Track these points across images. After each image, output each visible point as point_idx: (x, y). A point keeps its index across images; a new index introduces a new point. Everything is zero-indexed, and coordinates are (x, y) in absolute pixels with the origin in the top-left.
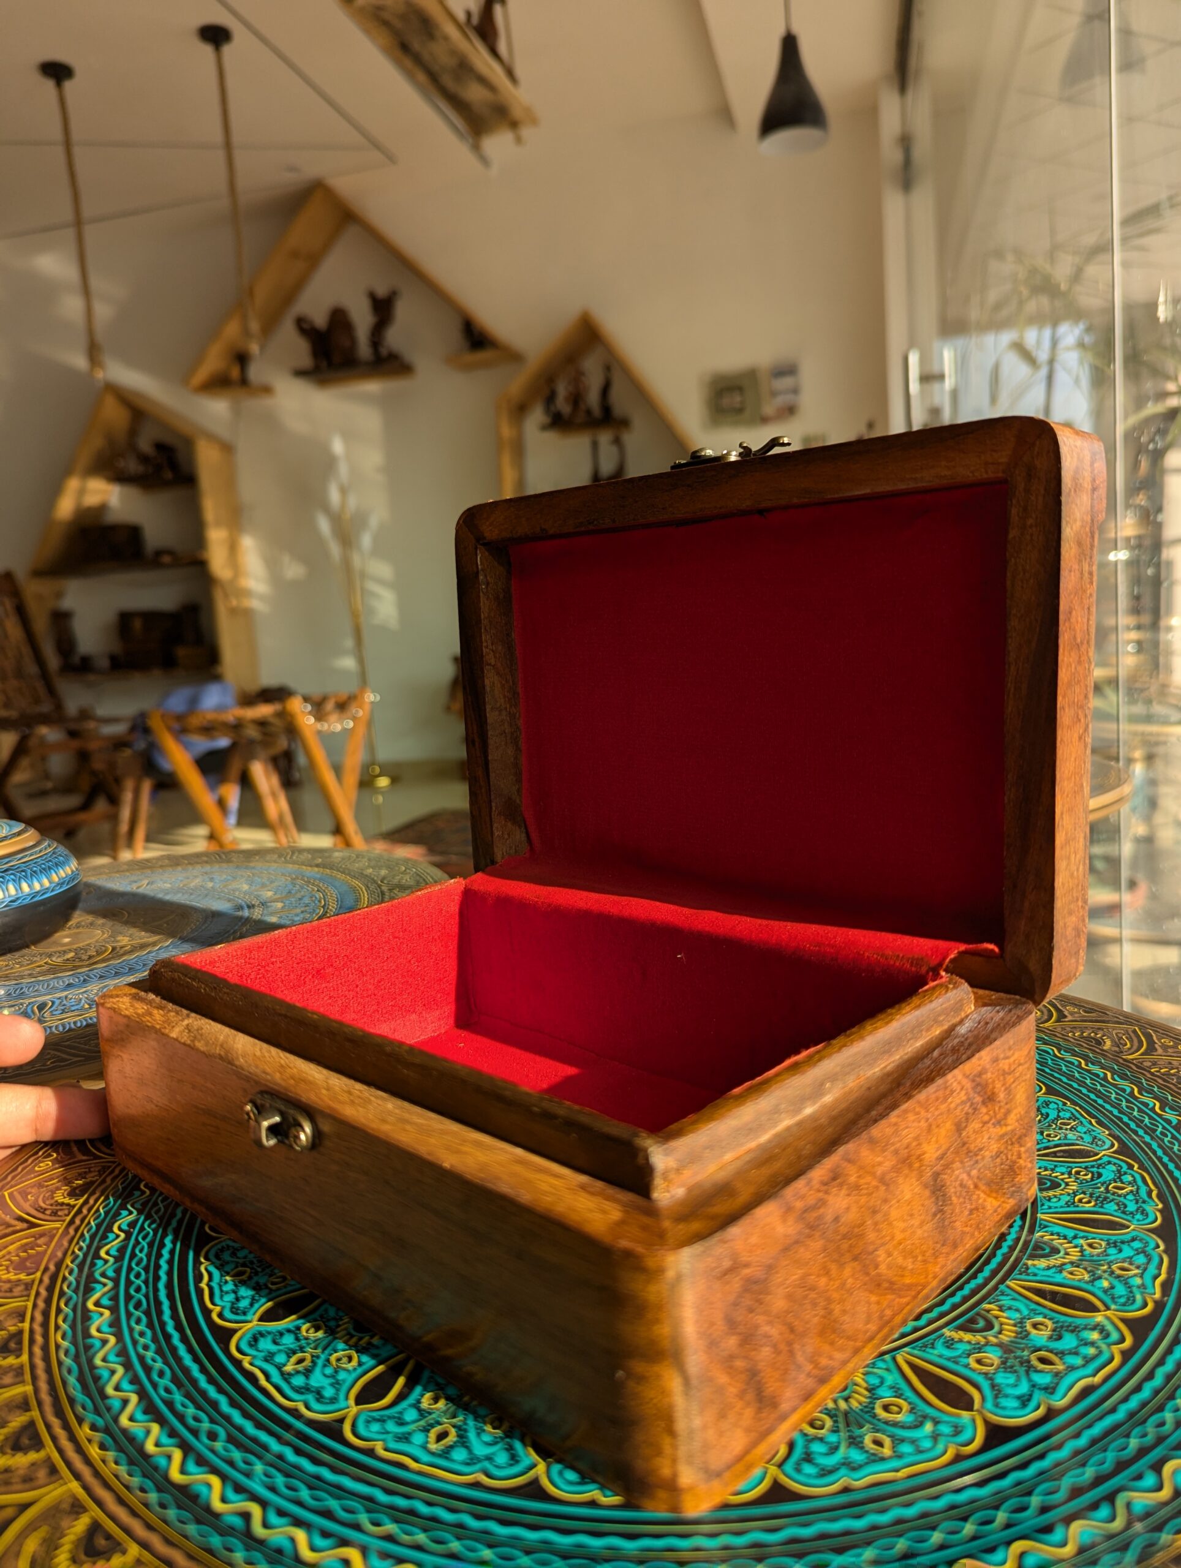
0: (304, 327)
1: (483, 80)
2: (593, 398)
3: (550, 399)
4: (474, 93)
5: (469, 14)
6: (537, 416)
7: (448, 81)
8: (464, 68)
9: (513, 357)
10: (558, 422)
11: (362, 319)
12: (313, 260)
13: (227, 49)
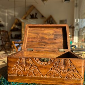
6: (47, 22)
9: (45, 18)
11: (35, 15)
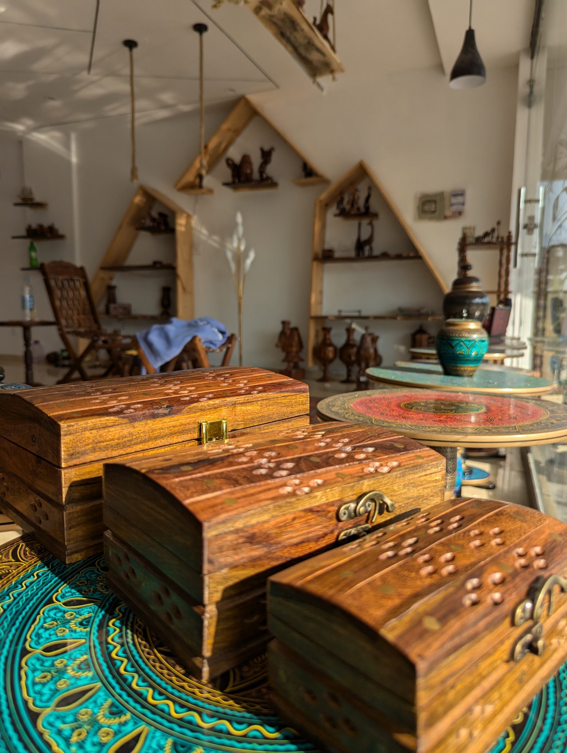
0: (230, 163)
1: (318, 50)
2: (361, 203)
3: (341, 202)
4: (314, 56)
5: (315, 19)
6: (333, 210)
7: (302, 50)
8: (310, 45)
9: (325, 181)
10: (343, 214)
12: (237, 132)
13: (205, 35)
